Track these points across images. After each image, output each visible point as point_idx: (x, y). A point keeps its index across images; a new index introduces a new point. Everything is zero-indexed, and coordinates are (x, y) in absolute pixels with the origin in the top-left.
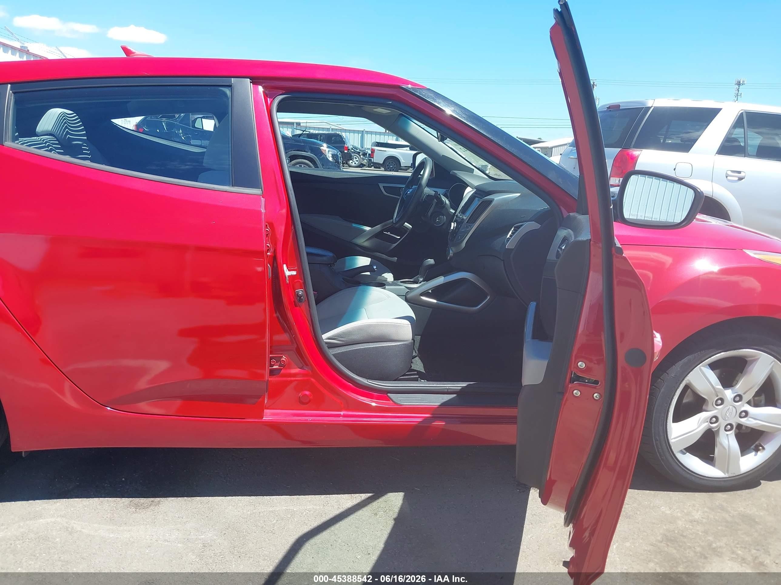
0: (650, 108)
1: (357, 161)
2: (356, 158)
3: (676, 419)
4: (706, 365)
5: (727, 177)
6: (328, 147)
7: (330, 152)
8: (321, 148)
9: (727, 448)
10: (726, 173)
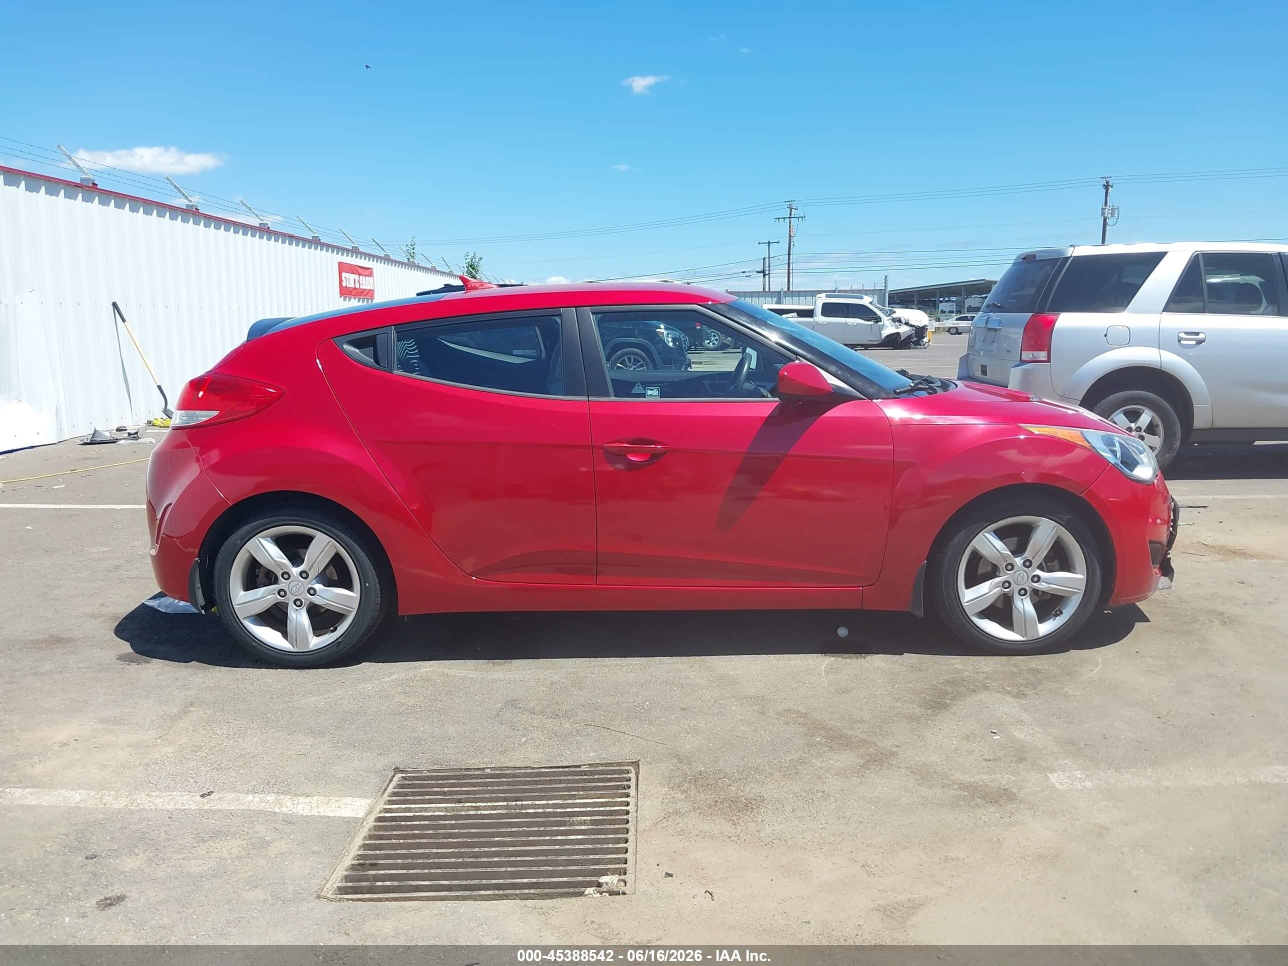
0: (1069, 258)
1: (716, 340)
2: (715, 336)
3: (969, 584)
4: (990, 532)
5: (1179, 341)
6: (666, 329)
7: (669, 336)
8: (657, 330)
9: (1022, 611)
10: (1178, 336)
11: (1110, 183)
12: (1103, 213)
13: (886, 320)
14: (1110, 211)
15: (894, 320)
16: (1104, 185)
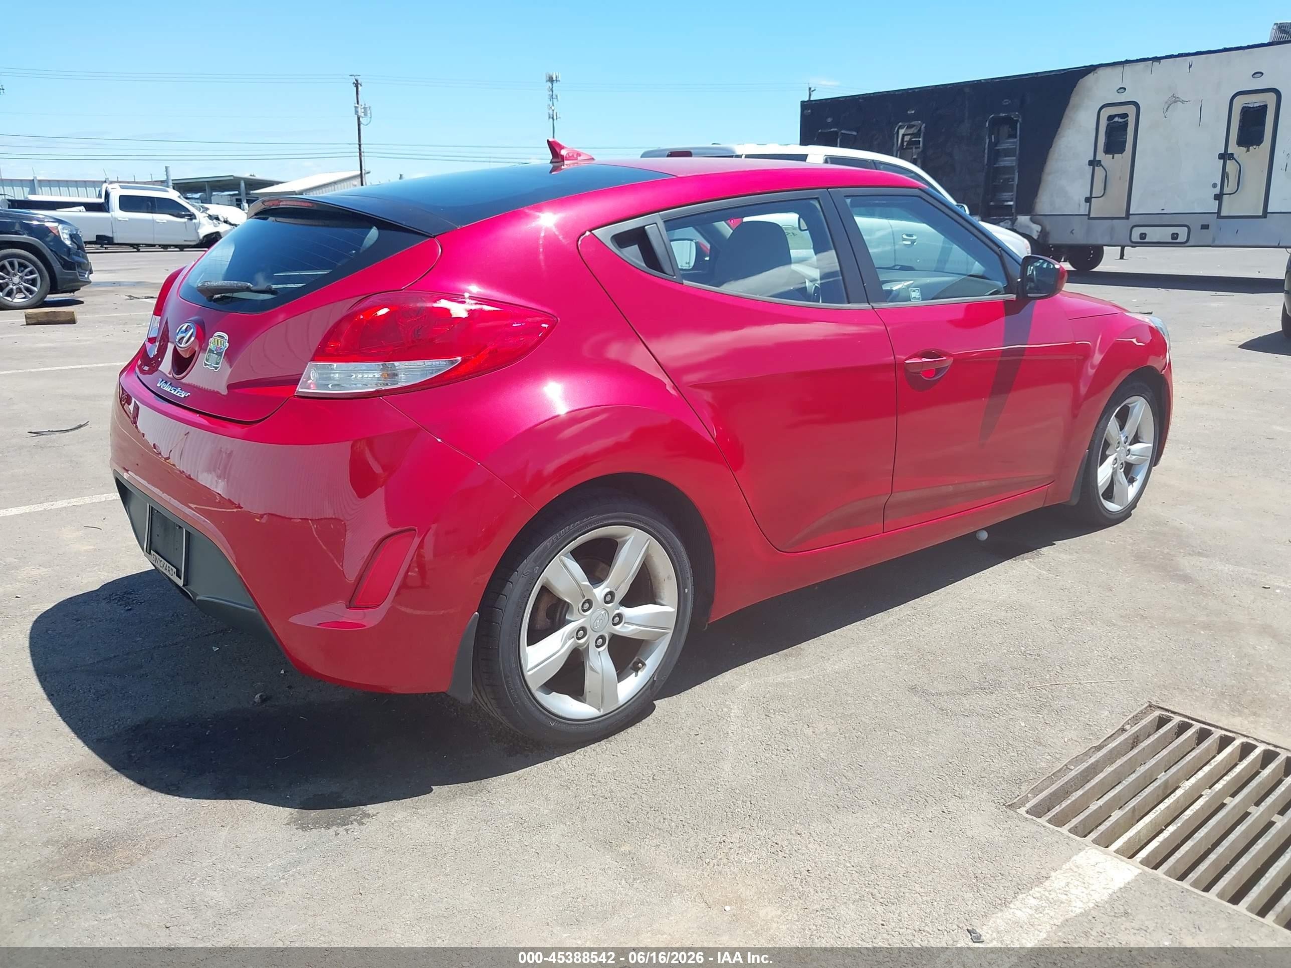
11: (359, 82)
12: (356, 112)
13: (201, 217)
14: (363, 110)
15: (210, 217)
16: (354, 83)
